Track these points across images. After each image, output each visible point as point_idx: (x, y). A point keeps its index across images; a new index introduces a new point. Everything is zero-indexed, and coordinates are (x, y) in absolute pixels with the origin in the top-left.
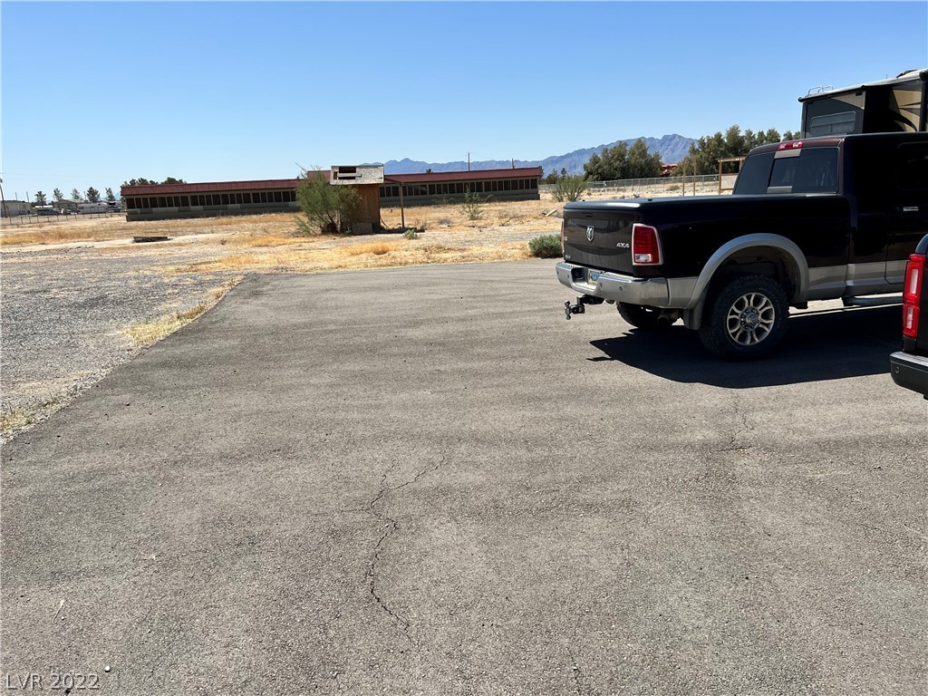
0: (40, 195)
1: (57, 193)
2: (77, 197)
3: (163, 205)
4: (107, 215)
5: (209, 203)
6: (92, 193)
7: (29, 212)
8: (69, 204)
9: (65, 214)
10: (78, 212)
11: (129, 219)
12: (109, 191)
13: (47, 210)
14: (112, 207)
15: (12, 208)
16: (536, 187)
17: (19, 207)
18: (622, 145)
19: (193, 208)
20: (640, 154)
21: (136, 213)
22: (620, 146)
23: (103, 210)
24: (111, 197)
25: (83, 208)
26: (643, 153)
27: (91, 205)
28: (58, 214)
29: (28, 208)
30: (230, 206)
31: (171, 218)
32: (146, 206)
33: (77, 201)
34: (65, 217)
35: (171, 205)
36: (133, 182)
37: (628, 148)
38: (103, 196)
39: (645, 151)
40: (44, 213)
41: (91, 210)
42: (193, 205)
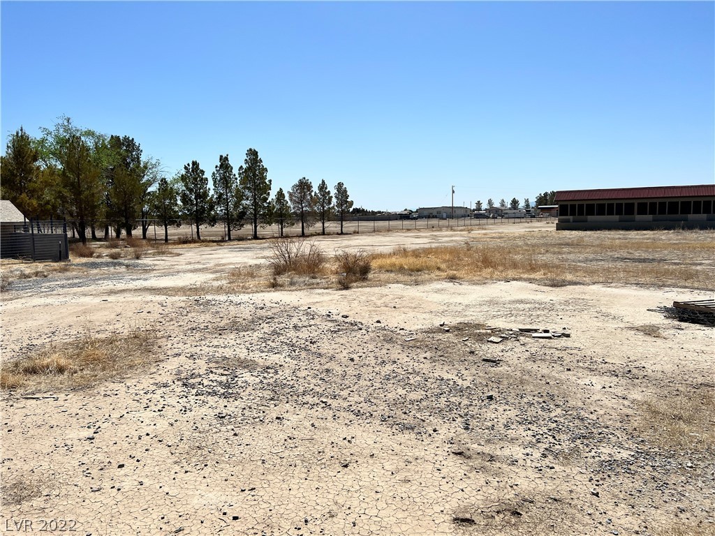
0: (479, 203)
1: (490, 202)
2: (503, 205)
3: (601, 212)
5: (661, 212)
6: (515, 202)
7: (468, 216)
8: (497, 210)
9: (494, 218)
10: (502, 217)
12: (527, 201)
13: (481, 214)
14: (530, 214)
15: (459, 212)
17: (462, 212)
19: (638, 217)
21: (568, 221)
23: (523, 215)
24: (528, 206)
25: (507, 213)
27: (511, 212)
28: (488, 217)
29: (469, 213)
30: (690, 216)
32: (581, 213)
33: (503, 208)
35: (610, 213)
36: (546, 194)
38: (522, 204)
40: (479, 216)
41: (513, 215)
42: (638, 214)
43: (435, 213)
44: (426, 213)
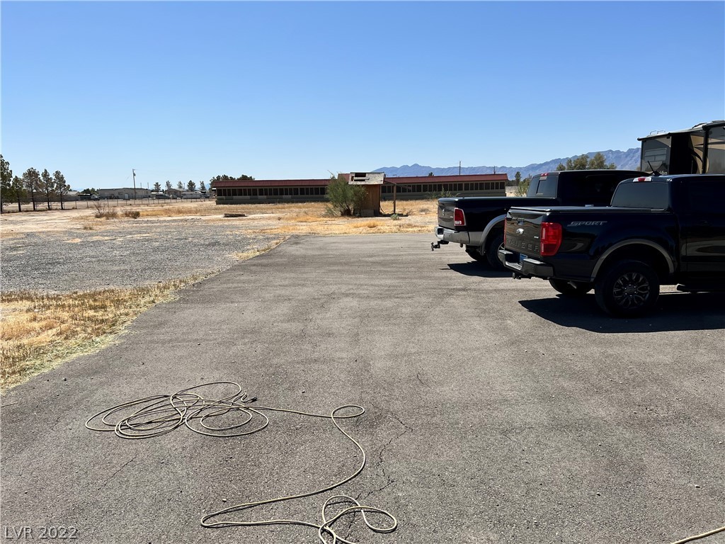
0: (157, 185)
1: (168, 184)
2: (180, 187)
3: (241, 195)
4: (202, 200)
5: (271, 194)
6: (191, 185)
7: (149, 196)
8: (175, 192)
9: (174, 198)
10: (181, 198)
11: (218, 203)
12: (202, 183)
13: (161, 195)
14: (204, 195)
15: (140, 193)
16: (504, 188)
17: (143, 193)
18: (584, 157)
19: (260, 197)
20: (598, 164)
21: (222, 199)
22: (582, 158)
23: (199, 196)
24: (203, 188)
25: (185, 195)
26: (601, 164)
27: (190, 193)
28: (168, 198)
29: (149, 194)
30: (284, 196)
31: (245, 204)
32: (229, 195)
33: (181, 190)
34: (174, 201)
35: (245, 195)
36: (218, 177)
37: (588, 160)
38: (198, 186)
39: (602, 162)
40: (159, 197)
41: (190, 196)
42: (260, 195)
43: (116, 195)
44: (107, 194)
